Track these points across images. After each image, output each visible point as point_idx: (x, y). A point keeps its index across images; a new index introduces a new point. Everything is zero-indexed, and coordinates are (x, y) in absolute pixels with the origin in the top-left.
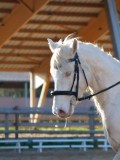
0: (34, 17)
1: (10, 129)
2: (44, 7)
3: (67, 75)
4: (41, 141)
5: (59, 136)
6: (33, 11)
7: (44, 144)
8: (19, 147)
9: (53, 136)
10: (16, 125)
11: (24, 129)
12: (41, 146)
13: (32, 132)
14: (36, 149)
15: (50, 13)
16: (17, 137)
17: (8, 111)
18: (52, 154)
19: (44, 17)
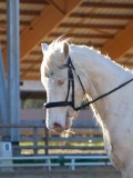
0: (66, 19)
1: (40, 144)
2: (77, 9)
3: (61, 83)
4: (73, 158)
5: (93, 152)
6: (64, 13)
7: (77, 161)
8: (49, 164)
9: (86, 152)
10: (46, 140)
11: (54, 144)
12: (73, 164)
13: (63, 148)
14: (68, 167)
15: (83, 16)
16: (46, 154)
17: (37, 125)
18: (85, 173)
19: (77, 20)
